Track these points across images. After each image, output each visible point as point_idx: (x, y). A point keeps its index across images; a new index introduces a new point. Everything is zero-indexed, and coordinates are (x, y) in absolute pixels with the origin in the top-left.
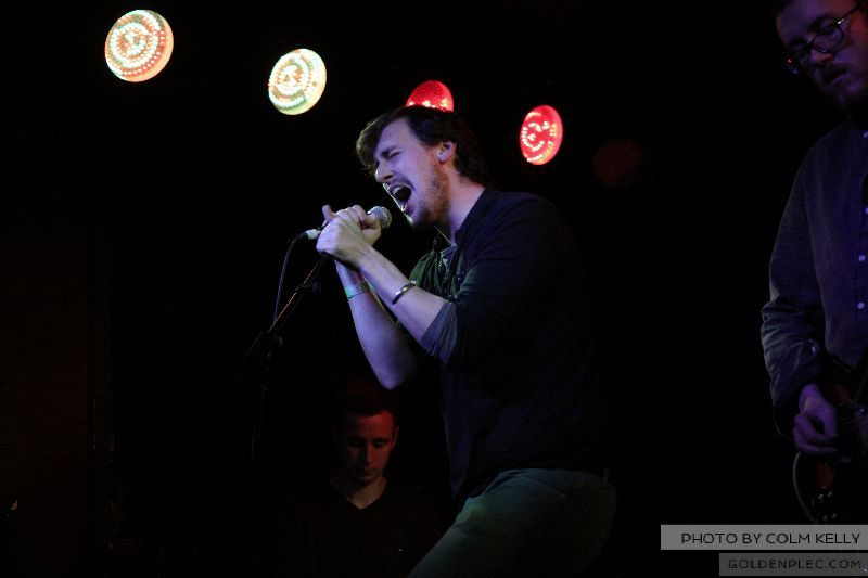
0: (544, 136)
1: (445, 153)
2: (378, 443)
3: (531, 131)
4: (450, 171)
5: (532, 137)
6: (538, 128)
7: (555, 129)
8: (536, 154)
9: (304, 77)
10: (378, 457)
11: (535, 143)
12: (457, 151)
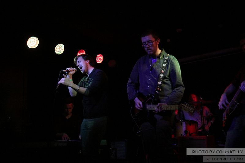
0: (100, 59)
1: (88, 62)
2: (70, 108)
3: (98, 58)
4: (89, 65)
5: (98, 59)
6: (99, 58)
7: (102, 58)
8: (99, 62)
9: (61, 48)
10: (70, 111)
11: (99, 60)
12: (90, 61)
